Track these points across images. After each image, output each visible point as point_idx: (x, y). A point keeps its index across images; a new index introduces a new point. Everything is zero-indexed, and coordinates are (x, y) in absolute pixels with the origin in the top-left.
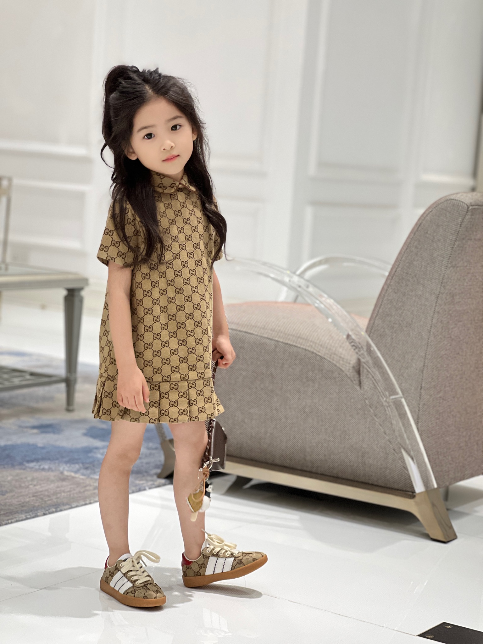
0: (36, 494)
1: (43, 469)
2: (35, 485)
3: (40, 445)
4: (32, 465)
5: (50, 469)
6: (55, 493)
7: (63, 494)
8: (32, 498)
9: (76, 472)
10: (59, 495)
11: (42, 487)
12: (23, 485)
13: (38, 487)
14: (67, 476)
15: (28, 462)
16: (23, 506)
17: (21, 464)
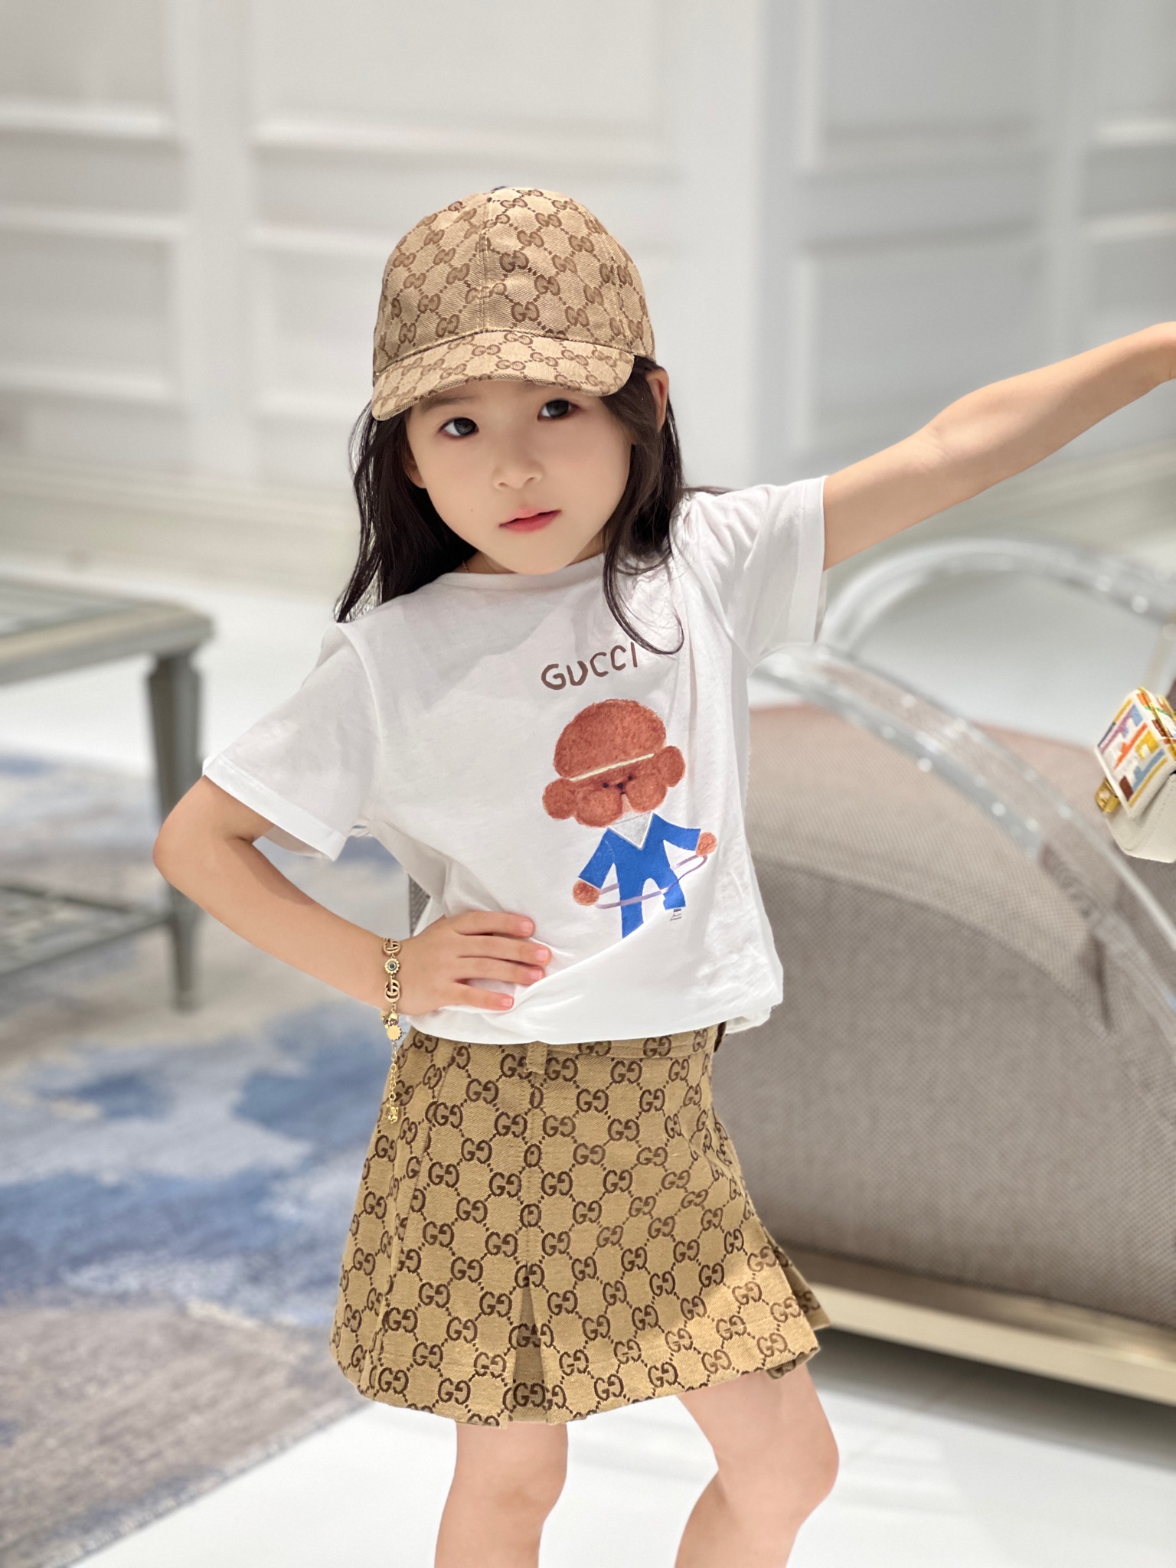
0: (110, 1431)
1: (122, 1298)
2: (103, 1383)
3: (109, 1178)
4: (87, 1277)
5: (144, 1297)
6: (170, 1419)
7: (196, 1420)
8: (97, 1452)
9: (226, 1299)
10: (182, 1428)
11: (128, 1388)
12: (66, 1384)
13: (110, 1392)
14: (202, 1323)
15: (78, 1262)
16: (71, 1499)
17: (54, 1279)
